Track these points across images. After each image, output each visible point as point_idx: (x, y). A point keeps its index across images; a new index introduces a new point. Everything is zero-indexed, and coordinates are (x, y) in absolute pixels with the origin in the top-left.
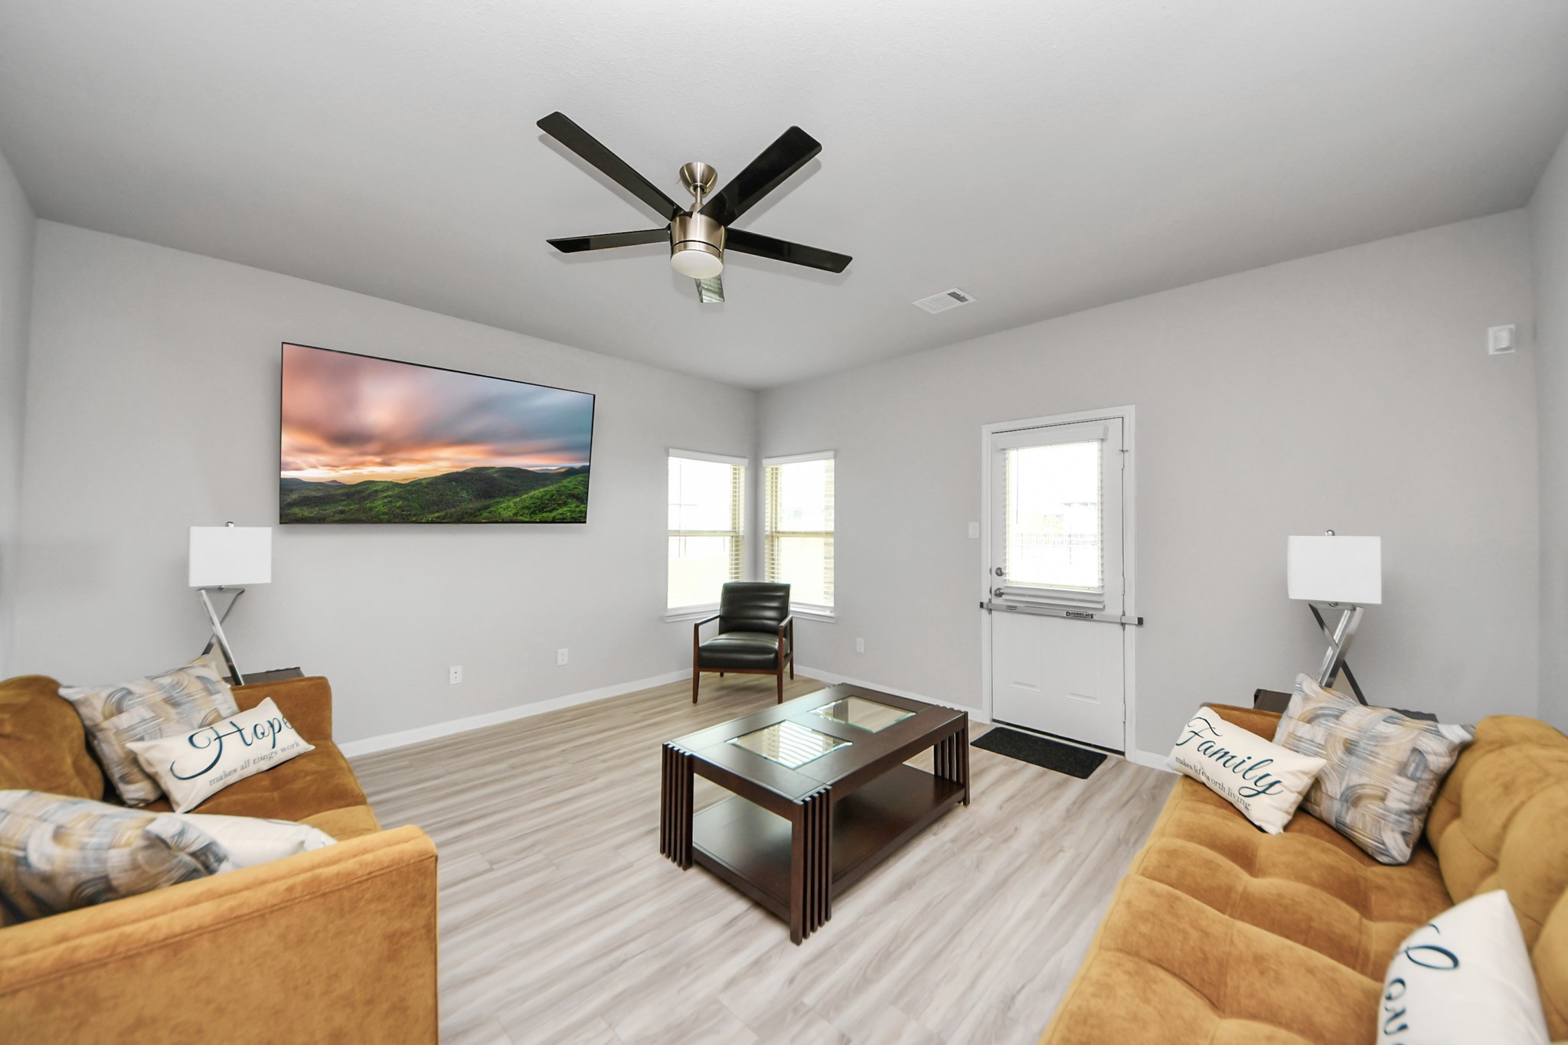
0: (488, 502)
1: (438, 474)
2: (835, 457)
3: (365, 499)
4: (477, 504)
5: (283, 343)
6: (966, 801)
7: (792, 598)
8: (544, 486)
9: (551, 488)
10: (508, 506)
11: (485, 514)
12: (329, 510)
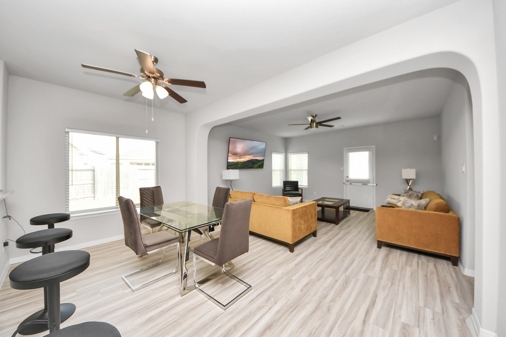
0: (253, 165)
1: (247, 160)
2: (308, 153)
3: (237, 165)
4: (252, 166)
5: (230, 138)
6: (350, 214)
7: (299, 184)
8: (260, 162)
9: (261, 163)
10: (256, 166)
11: (253, 167)
12: (233, 167)
